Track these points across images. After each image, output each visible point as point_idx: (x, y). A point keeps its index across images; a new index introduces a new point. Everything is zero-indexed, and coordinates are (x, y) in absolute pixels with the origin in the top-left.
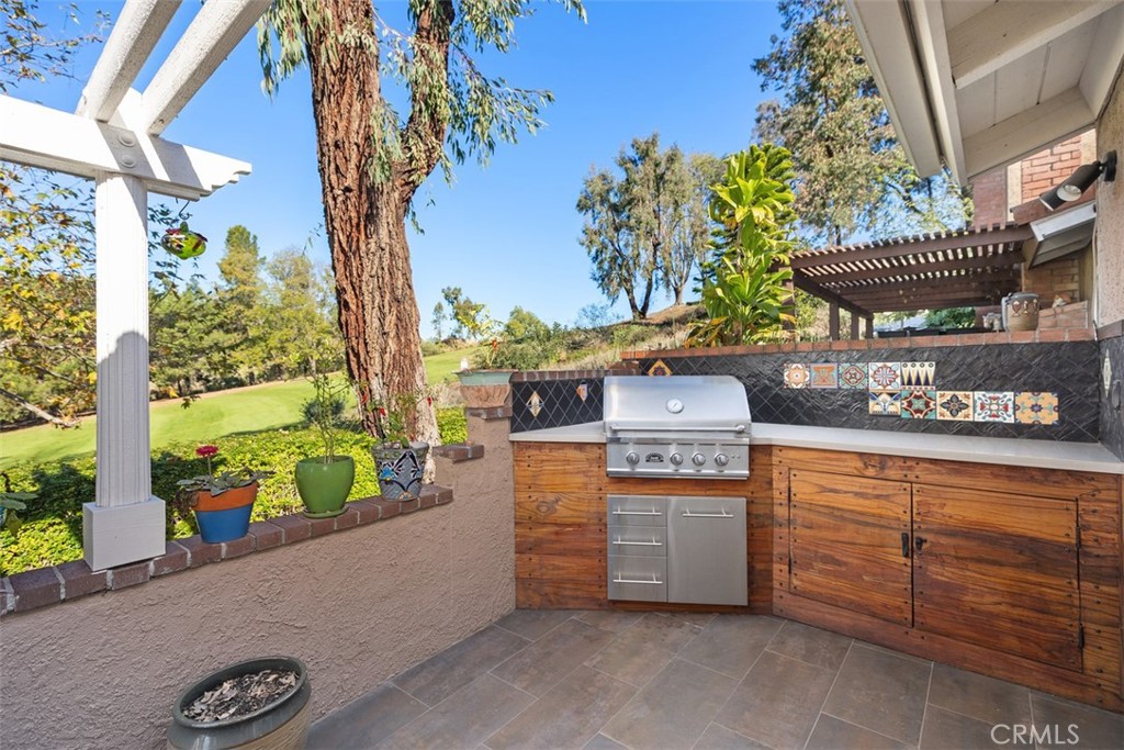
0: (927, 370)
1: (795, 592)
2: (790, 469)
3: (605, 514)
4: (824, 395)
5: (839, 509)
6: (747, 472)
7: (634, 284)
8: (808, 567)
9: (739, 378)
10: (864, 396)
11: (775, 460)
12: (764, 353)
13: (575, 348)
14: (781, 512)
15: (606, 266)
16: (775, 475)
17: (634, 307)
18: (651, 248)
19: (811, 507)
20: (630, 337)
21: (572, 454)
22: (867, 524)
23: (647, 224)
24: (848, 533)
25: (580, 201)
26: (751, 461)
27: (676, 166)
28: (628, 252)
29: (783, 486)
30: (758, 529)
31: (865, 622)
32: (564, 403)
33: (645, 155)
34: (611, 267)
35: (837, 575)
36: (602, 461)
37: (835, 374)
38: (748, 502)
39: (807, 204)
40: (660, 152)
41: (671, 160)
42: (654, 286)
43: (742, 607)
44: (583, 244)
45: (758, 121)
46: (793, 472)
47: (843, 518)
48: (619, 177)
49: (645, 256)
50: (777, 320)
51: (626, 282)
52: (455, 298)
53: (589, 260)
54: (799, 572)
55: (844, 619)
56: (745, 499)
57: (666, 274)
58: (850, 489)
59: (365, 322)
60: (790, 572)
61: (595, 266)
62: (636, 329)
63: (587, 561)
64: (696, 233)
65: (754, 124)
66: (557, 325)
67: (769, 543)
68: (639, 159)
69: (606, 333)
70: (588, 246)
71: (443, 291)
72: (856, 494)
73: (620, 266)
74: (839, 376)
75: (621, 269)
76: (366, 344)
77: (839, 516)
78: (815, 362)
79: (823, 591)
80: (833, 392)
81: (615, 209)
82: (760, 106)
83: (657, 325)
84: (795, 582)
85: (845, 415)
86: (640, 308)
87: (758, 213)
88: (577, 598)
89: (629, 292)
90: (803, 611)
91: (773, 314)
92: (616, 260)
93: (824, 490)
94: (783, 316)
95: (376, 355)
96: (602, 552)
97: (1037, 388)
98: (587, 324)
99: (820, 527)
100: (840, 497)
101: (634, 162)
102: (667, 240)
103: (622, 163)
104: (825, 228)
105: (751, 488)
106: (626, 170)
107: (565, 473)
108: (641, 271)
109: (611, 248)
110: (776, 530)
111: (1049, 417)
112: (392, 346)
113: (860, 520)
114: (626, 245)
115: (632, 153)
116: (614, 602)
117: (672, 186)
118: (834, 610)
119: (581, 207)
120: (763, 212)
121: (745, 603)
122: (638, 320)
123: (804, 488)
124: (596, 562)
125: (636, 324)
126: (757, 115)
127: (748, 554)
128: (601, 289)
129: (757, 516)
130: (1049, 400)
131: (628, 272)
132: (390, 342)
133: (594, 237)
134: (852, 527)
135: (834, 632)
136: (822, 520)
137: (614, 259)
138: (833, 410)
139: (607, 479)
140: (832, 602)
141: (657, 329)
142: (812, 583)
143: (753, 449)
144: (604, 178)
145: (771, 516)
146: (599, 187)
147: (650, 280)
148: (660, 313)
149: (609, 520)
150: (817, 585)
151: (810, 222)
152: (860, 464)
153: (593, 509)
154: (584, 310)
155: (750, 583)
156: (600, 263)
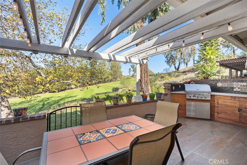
0: (245, 84)
1: (219, 117)
2: (218, 99)
3: (186, 104)
4: (225, 88)
5: (227, 105)
6: (210, 99)
7: (176, 63)
8: (221, 113)
9: (209, 85)
10: (233, 88)
11: (215, 97)
12: (213, 80)
13: (162, 78)
14: (216, 105)
15: (169, 59)
16: (215, 99)
17: (175, 68)
18: (180, 54)
19: (222, 104)
20: (175, 75)
21: (180, 95)
22: (232, 107)
24: (229, 108)
26: (211, 97)
28: (174, 56)
29: (217, 101)
30: (212, 108)
31: (231, 122)
32: (177, 88)
34: (170, 59)
35: (226, 115)
36: (186, 96)
37: (227, 84)
38: (210, 104)
39: (224, 42)
42: (181, 63)
43: (209, 119)
46: (219, 99)
47: (228, 106)
49: (179, 56)
50: (215, 75)
52: (133, 67)
53: (165, 58)
54: (220, 115)
55: (228, 121)
56: (210, 103)
57: (184, 60)
58: (229, 102)
59: (142, 75)
60: (218, 114)
61: (166, 59)
62: (177, 73)
63: (183, 111)
64: (192, 50)
66: (158, 73)
67: (214, 110)
69: (169, 74)
70: (165, 55)
71: (131, 65)
72: (230, 102)
73: (172, 59)
74: (228, 85)
75: (172, 60)
76: (142, 79)
77: (227, 106)
78: (223, 82)
79: (224, 117)
80: (227, 87)
83: (182, 72)
84: (219, 116)
85: (229, 91)
87: (212, 57)
88: (181, 116)
89: (174, 65)
90: (220, 120)
91: (215, 74)
92: (171, 58)
93: (224, 102)
94: (217, 74)
95: (144, 80)
96: (185, 110)
98: (165, 72)
99: (223, 108)
100: (227, 103)
102: (184, 52)
104: (230, 48)
105: (211, 101)
107: (179, 98)
108: (178, 60)
109: (170, 55)
110: (215, 108)
112: (146, 79)
113: (231, 106)
114: (174, 54)
116: (187, 117)
118: (226, 120)
120: (213, 56)
121: (210, 119)
122: (177, 71)
123: (220, 102)
124: (184, 111)
125: (177, 72)
127: (210, 111)
128: (167, 64)
129: (212, 106)
131: (174, 60)
132: (146, 78)
134: (229, 107)
135: (226, 123)
136: (224, 106)
137: (171, 57)
138: (227, 90)
139: (186, 99)
140: (226, 119)
141: (182, 73)
142: (222, 116)
143: (211, 95)
145: (215, 106)
147: (180, 62)
148: (182, 69)
149: (187, 105)
150: (223, 116)
151: (225, 47)
152: (231, 98)
153: (183, 103)
154: (164, 69)
155: (211, 116)
156: (167, 58)
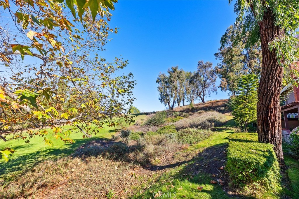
18: (176, 93)
23: (176, 87)
25: (157, 80)
27: (182, 74)
33: (174, 71)
40: (178, 70)
41: (181, 72)
44: (159, 91)
45: (199, 65)
48: (167, 75)
51: (168, 101)
65: (197, 65)
75: (166, 97)
81: (166, 82)
82: (199, 62)
86: (171, 107)
89: (169, 103)
101: (172, 72)
103: (169, 72)
106: (170, 74)
115: (171, 70)
119: (157, 82)
122: (171, 110)
126: (198, 63)
133: (162, 89)
144: (163, 75)
146: (163, 77)
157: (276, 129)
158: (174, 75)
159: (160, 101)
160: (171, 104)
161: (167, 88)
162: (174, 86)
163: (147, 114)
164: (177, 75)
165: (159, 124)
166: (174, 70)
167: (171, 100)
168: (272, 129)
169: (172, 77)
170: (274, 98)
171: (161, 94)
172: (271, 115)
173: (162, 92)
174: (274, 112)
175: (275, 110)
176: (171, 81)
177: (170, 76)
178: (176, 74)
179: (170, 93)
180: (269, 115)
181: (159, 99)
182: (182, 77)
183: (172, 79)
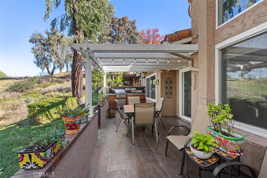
0: (135, 89)
4: (128, 91)
10: (131, 91)
17: (49, 72)
21: (113, 96)
23: (56, 51)
25: (31, 39)
27: (63, 39)
36: (116, 97)
38: (126, 99)
41: (62, 37)
44: (33, 53)
48: (46, 36)
51: (47, 66)
68: (53, 34)
81: (44, 45)
86: (51, 73)
89: (47, 68)
97: (141, 90)
101: (51, 34)
103: (47, 33)
106: (48, 35)
109: (42, 55)
111: (142, 92)
117: (62, 44)
119: (31, 41)
122: (50, 76)
127: (126, 103)
128: (37, 66)
130: (142, 91)
133: (37, 51)
137: (43, 58)
143: (126, 95)
144: (40, 35)
146: (38, 37)
148: (56, 74)
156: (38, 59)
157: (78, 89)
158: (53, 38)
159: (35, 64)
160: (51, 69)
161: (45, 51)
162: (53, 50)
163: (17, 79)
164: (57, 39)
165: (25, 89)
166: (54, 32)
167: (50, 65)
168: (76, 89)
169: (51, 40)
170: (77, 71)
171: (36, 57)
172: (76, 81)
173: (37, 55)
174: (78, 79)
175: (78, 78)
176: (50, 44)
177: (48, 38)
178: (56, 37)
179: (49, 58)
180: (75, 81)
181: (35, 63)
182: (63, 42)
183: (51, 41)
